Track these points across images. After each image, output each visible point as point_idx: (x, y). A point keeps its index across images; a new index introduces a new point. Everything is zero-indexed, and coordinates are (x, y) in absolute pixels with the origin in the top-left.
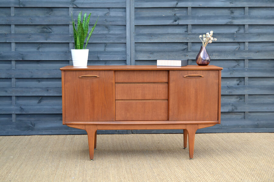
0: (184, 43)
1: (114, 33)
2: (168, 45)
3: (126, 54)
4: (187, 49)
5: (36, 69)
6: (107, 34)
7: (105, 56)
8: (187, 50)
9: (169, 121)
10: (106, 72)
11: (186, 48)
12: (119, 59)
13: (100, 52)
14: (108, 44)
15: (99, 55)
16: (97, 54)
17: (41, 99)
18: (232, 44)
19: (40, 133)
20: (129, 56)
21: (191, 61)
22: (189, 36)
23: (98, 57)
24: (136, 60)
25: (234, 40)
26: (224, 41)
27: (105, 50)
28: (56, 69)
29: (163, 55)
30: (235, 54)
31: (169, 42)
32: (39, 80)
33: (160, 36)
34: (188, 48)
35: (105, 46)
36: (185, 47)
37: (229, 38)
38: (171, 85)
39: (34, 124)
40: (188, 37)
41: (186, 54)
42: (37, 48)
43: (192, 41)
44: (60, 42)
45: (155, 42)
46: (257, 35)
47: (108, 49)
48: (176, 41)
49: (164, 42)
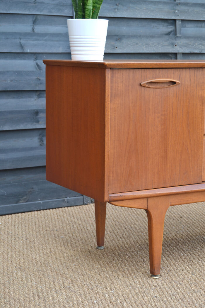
0: (170, 22)
2: (144, 23)
4: (175, 32)
7: (35, 42)
8: (175, 34)
11: (171, 32)
13: (26, 35)
14: (39, 17)
15: (23, 41)
16: (20, 39)
21: (182, 55)
22: (178, 8)
23: (22, 46)
27: (33, 29)
29: (137, 44)
31: (146, 17)
33: (131, 5)
34: (176, 30)
35: (34, 22)
36: (171, 28)
41: (174, 41)
45: (123, 16)
47: (40, 29)
48: (157, 17)
49: (139, 17)
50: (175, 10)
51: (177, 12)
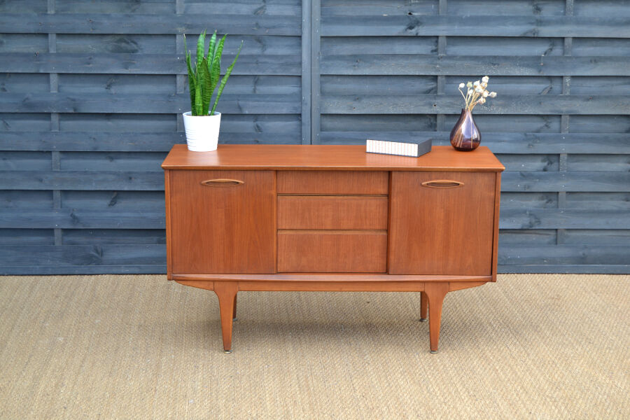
0: (430, 78)
1: (274, 54)
2: (394, 80)
3: (301, 100)
4: (435, 90)
5: (105, 133)
6: (259, 56)
7: (255, 104)
8: (436, 92)
9: (388, 274)
10: (258, 174)
11: (432, 89)
12: (284, 111)
13: (245, 97)
14: (261, 78)
15: (241, 103)
16: (239, 100)
17: (114, 198)
18: (535, 80)
19: (115, 270)
20: (306, 104)
21: (444, 117)
22: (440, 62)
23: (240, 108)
24: (321, 114)
25: (540, 71)
26: (518, 73)
27: (255, 90)
28: (148, 133)
29: (381, 104)
30: (540, 103)
31: (395, 74)
32: (112, 155)
33: (375, 61)
34: (436, 88)
35: (256, 83)
36: (431, 85)
37: (528, 66)
38: (395, 200)
39: (102, 252)
40: (439, 65)
41: (433, 101)
42: (105, 85)
43: (448, 73)
44: (156, 73)
45: (364, 74)
46: (591, 61)
47: (263, 89)
48: (411, 74)
49: (386, 73)
50: (436, 64)
51: (438, 66)
